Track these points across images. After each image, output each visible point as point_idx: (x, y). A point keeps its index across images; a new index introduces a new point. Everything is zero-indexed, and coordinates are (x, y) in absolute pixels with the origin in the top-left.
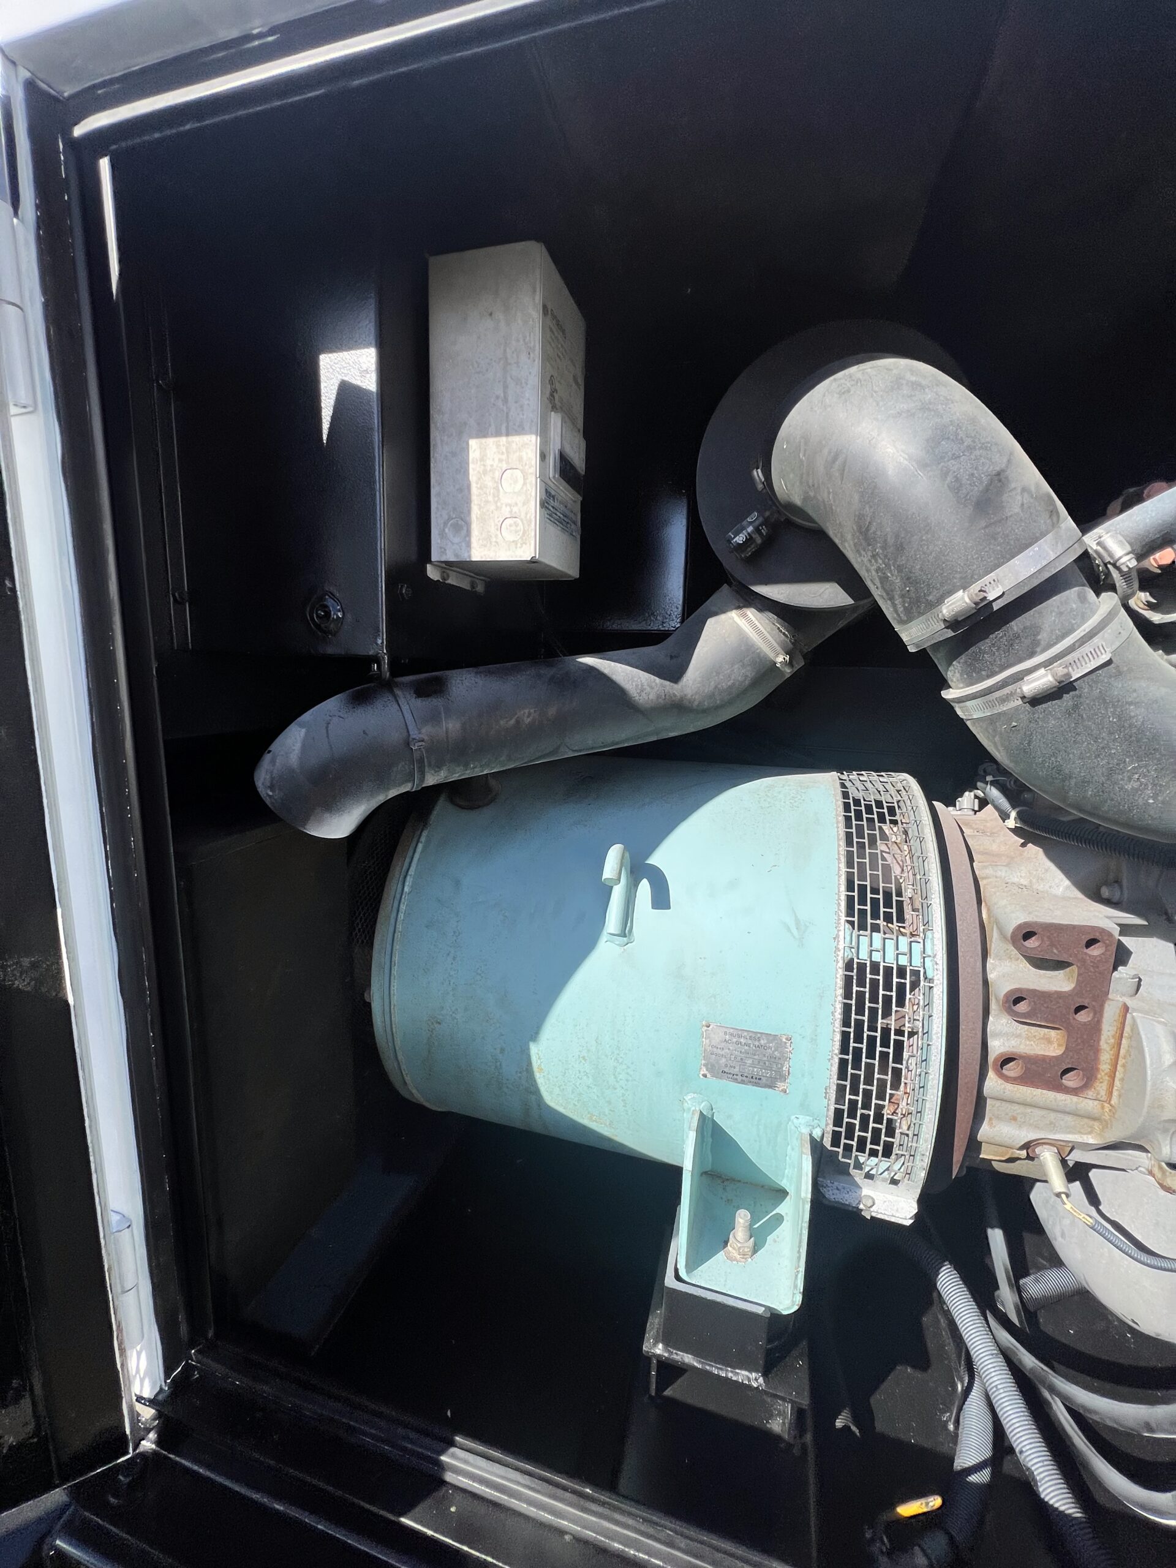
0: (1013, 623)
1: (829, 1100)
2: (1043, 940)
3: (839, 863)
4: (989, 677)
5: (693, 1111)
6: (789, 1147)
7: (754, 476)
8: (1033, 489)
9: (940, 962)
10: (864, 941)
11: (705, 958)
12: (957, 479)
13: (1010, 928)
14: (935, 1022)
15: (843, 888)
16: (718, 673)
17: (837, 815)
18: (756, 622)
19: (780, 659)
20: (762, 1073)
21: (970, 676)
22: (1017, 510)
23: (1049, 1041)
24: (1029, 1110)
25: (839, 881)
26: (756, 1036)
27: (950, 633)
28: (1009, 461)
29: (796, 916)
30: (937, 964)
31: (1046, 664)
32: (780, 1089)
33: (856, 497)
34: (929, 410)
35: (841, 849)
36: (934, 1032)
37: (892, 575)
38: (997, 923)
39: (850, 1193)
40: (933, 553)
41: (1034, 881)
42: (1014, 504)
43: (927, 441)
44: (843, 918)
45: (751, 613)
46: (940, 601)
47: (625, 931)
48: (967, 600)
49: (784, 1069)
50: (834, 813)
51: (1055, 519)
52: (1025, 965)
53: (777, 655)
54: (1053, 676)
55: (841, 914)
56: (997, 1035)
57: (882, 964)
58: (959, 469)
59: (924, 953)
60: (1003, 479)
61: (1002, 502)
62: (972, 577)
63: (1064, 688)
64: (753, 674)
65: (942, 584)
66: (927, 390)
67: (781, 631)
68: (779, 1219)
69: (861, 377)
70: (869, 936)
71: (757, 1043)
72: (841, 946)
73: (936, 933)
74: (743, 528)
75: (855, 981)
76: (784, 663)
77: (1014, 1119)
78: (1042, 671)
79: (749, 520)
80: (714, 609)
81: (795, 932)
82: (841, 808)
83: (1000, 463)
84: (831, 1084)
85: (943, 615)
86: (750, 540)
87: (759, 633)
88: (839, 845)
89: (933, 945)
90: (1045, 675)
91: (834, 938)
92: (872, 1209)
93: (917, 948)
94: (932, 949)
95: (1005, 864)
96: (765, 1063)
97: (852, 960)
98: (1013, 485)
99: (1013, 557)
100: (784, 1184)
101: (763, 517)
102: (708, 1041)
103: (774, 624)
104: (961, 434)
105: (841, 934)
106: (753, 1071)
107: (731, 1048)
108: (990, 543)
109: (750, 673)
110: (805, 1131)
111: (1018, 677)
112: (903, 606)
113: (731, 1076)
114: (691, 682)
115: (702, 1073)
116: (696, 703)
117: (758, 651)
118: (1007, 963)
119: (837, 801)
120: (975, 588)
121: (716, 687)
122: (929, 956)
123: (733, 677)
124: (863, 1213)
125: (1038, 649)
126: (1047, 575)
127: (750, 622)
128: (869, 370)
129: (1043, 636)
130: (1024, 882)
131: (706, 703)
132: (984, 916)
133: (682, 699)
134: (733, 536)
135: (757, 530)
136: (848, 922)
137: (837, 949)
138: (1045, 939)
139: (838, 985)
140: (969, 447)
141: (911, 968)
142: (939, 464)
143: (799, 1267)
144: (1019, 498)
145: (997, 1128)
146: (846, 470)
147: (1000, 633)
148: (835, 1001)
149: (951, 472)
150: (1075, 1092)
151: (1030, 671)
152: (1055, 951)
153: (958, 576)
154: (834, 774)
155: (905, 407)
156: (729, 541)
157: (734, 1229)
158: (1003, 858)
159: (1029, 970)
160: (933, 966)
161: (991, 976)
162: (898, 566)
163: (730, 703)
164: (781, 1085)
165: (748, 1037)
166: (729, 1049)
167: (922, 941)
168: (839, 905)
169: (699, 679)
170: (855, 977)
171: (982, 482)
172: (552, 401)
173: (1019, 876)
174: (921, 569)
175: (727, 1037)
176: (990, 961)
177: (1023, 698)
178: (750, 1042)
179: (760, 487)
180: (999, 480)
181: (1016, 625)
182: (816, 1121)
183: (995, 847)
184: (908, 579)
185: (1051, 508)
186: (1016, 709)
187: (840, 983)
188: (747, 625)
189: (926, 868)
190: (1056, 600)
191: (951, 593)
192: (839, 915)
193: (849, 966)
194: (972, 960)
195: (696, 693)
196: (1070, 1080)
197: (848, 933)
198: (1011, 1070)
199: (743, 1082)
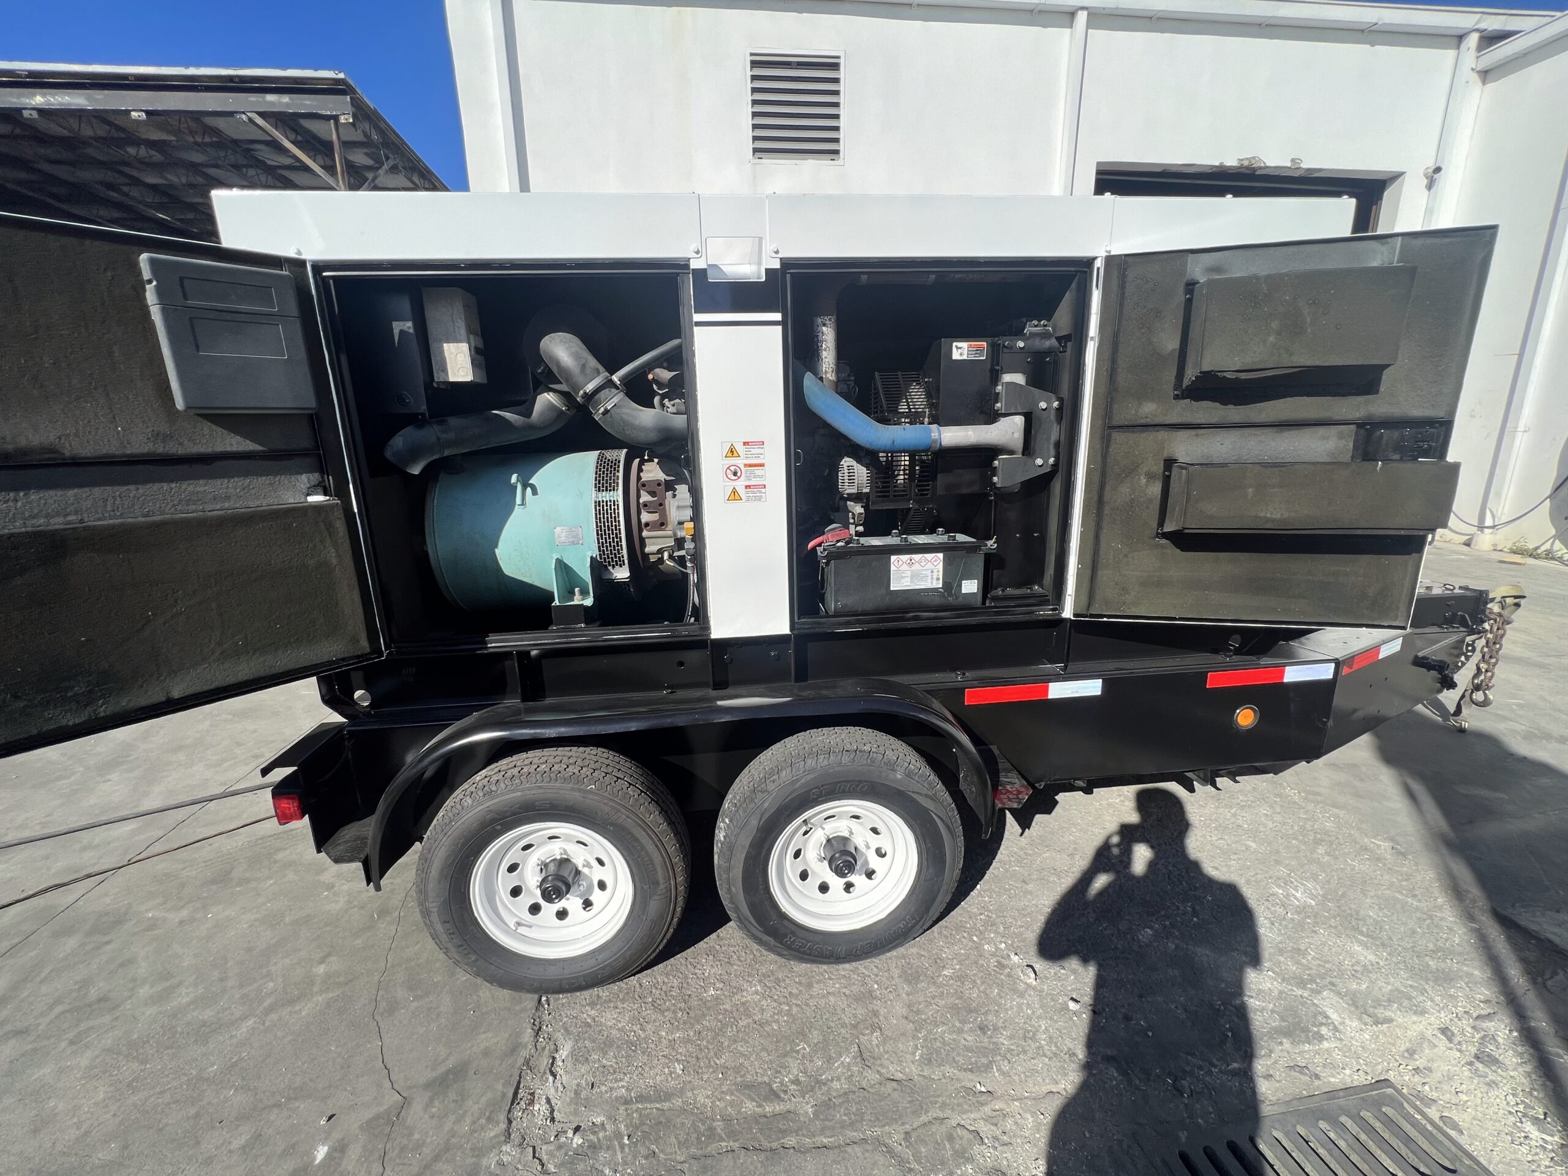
1: (596, 543)
2: (648, 486)
3: (593, 474)
5: (556, 558)
6: (587, 563)
10: (600, 495)
11: (552, 508)
16: (544, 415)
18: (553, 397)
19: (563, 410)
20: (575, 540)
23: (655, 516)
24: (656, 539)
25: (593, 479)
26: (571, 528)
27: (583, 400)
29: (579, 490)
31: (603, 406)
32: (581, 544)
35: (594, 470)
39: (609, 575)
45: (551, 394)
47: (523, 504)
49: (581, 537)
51: (599, 370)
56: (643, 518)
57: (605, 501)
59: (617, 495)
63: (607, 411)
70: (602, 493)
71: (571, 531)
72: (594, 498)
73: (620, 489)
74: (540, 368)
76: (561, 408)
77: (653, 543)
80: (538, 393)
81: (578, 495)
84: (596, 538)
87: (555, 401)
89: (620, 492)
91: (592, 496)
96: (575, 537)
97: (597, 500)
102: (556, 533)
103: (558, 396)
106: (572, 540)
107: (564, 534)
109: (555, 414)
113: (565, 543)
114: (534, 419)
115: (556, 544)
116: (538, 426)
117: (556, 407)
121: (544, 421)
123: (550, 416)
124: (614, 580)
125: (602, 403)
129: (602, 400)
131: (541, 427)
133: (532, 425)
135: (543, 371)
136: (595, 490)
141: (613, 500)
145: (651, 547)
147: (594, 399)
148: (593, 514)
150: (664, 529)
151: (600, 408)
152: (651, 488)
163: (550, 427)
167: (616, 492)
168: (593, 487)
169: (537, 418)
170: (598, 505)
172: (470, 331)
175: (562, 530)
177: (600, 414)
182: (593, 552)
185: (597, 367)
187: (594, 508)
188: (550, 398)
195: (537, 423)
197: (596, 494)
198: (649, 527)
199: (570, 545)
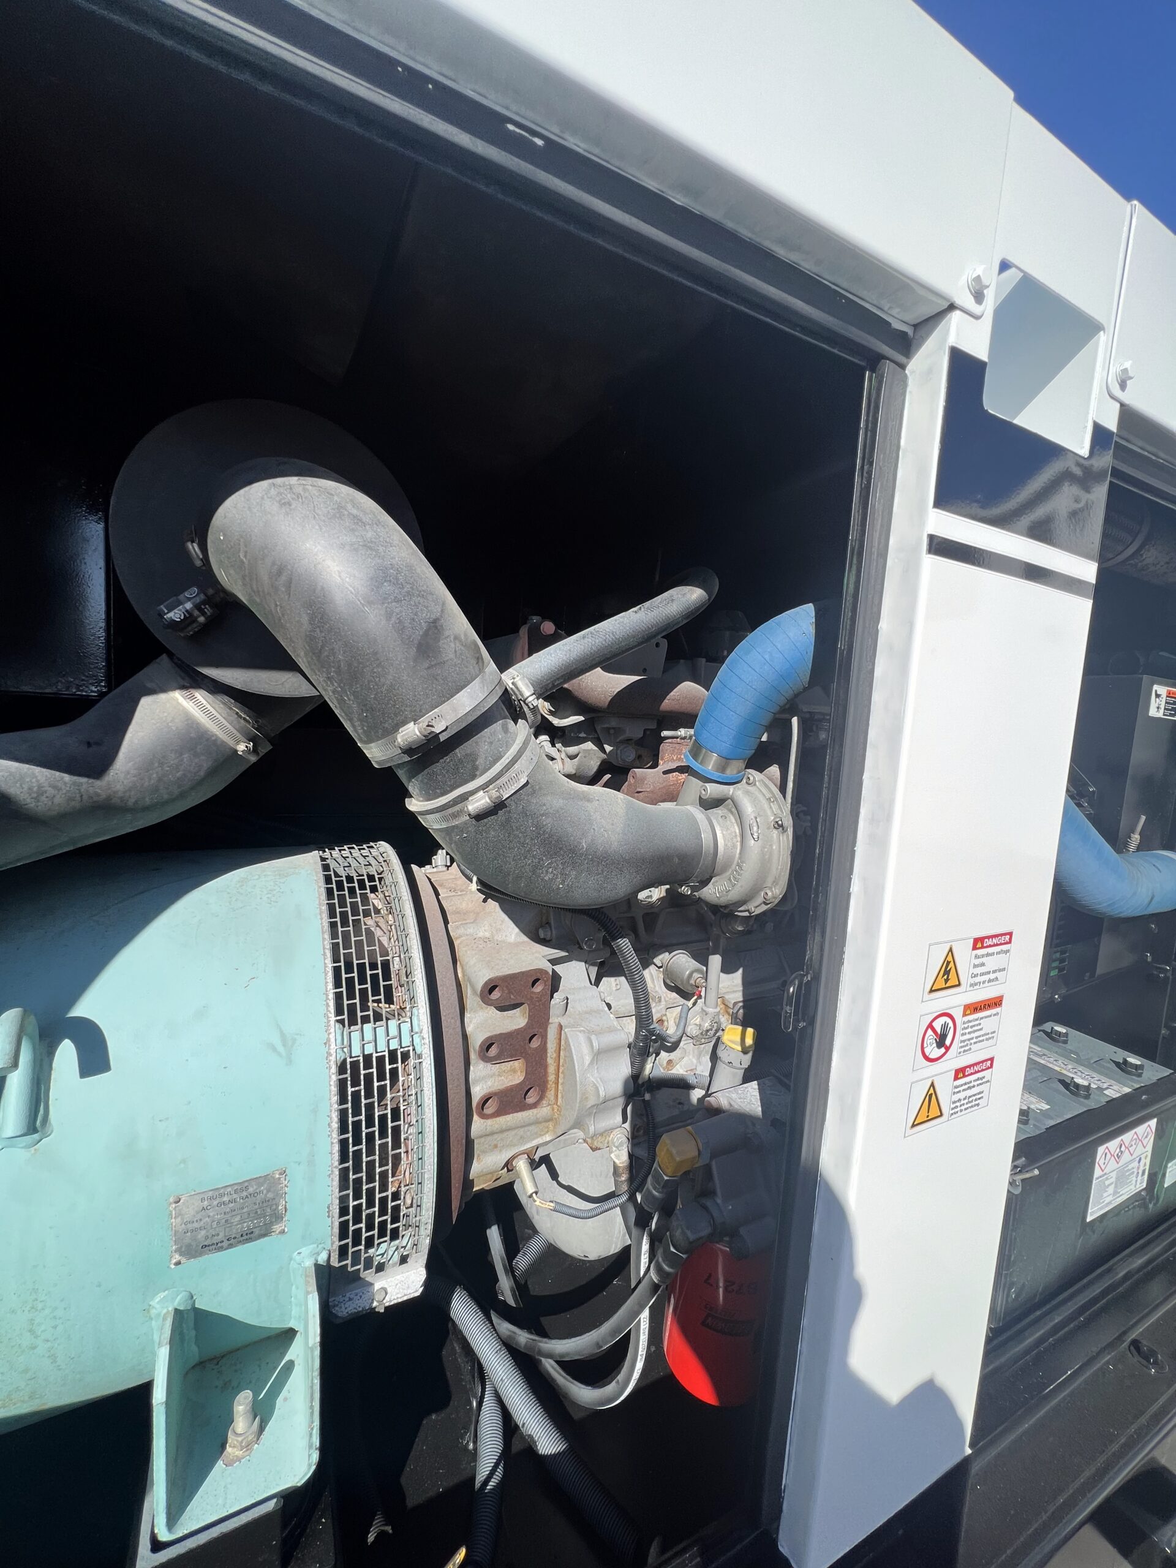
0: (457, 751)
1: (333, 1217)
2: (503, 990)
3: (325, 959)
4: (443, 794)
5: (165, 1315)
6: (294, 1287)
7: (189, 551)
8: (463, 637)
9: (426, 1036)
10: (356, 1036)
11: (167, 1119)
12: (400, 622)
13: (479, 985)
14: (425, 1095)
15: (330, 986)
16: (161, 764)
17: (320, 904)
18: (208, 706)
19: (241, 748)
20: (254, 1224)
21: (427, 793)
22: (452, 656)
23: (514, 1071)
24: (505, 1134)
25: (326, 978)
26: (242, 1187)
27: (407, 758)
28: (442, 611)
29: (280, 1029)
30: (423, 1038)
31: (484, 787)
32: (277, 1232)
33: (305, 619)
34: (371, 548)
35: (326, 942)
36: (426, 1105)
37: (349, 699)
38: (469, 981)
39: (363, 1297)
40: (385, 687)
41: (494, 932)
42: (449, 649)
43: (372, 579)
44: (333, 1018)
45: (200, 695)
46: (396, 728)
48: (418, 733)
49: (280, 1208)
50: (317, 902)
51: (480, 664)
52: (492, 1011)
53: (238, 743)
54: (490, 798)
55: (330, 1015)
56: (477, 1081)
57: (375, 1055)
58: (401, 612)
59: (412, 1031)
60: (439, 627)
61: (440, 648)
62: (420, 711)
63: (499, 806)
64: (210, 763)
65: (396, 715)
66: (367, 527)
67: (240, 717)
68: (290, 1365)
69: (302, 493)
70: (360, 1030)
71: (245, 1194)
72: (333, 1051)
73: (421, 1009)
74: (180, 603)
75: (349, 1083)
76: (248, 751)
77: (496, 1146)
78: (481, 793)
79: (187, 594)
80: (149, 685)
81: (281, 1049)
82: (324, 895)
83: (436, 611)
84: (334, 1199)
85: (399, 744)
86: (189, 618)
87: (212, 718)
88: (324, 939)
89: (419, 1020)
90: (483, 798)
91: (325, 1044)
92: (384, 1301)
93: (405, 1028)
94: (419, 1025)
95: (472, 921)
96: (256, 1212)
97: (345, 1060)
98: (447, 633)
99: (452, 697)
100: (292, 1324)
101: (206, 595)
102: (179, 1220)
103: (231, 709)
104: (401, 579)
105: (332, 1037)
106: (243, 1227)
107: (211, 1214)
108: (433, 683)
109: (206, 764)
110: (309, 1263)
111: (464, 798)
112: (363, 728)
113: (214, 1247)
114: (122, 776)
115: (174, 1261)
116: (132, 800)
117: (213, 738)
118: (481, 1013)
119: (320, 887)
120: (424, 721)
121: (160, 780)
122: (417, 1033)
123: (182, 768)
124: (377, 1310)
125: (478, 773)
126: (479, 713)
127: (199, 705)
128: (310, 488)
129: (480, 762)
130: (487, 934)
131: (147, 799)
132: (460, 975)
133: (109, 798)
134: (166, 611)
135: (197, 607)
136: (338, 1021)
137: (329, 1054)
138: (505, 989)
139: (333, 1093)
140: (408, 592)
141: (402, 1050)
142: (383, 603)
143: (312, 1422)
144: (452, 645)
145: (484, 1162)
146: (293, 586)
147: (447, 759)
148: (331, 1111)
149: (395, 614)
150: (534, 1106)
151: (473, 793)
152: (512, 997)
153: (408, 709)
154: (315, 854)
155: (349, 540)
156: (161, 615)
157: (233, 1421)
158: (471, 914)
159: (496, 1014)
160: (421, 1041)
161: (469, 1029)
162: (354, 692)
163: (182, 795)
164: (277, 1228)
165: (233, 1192)
166: (209, 1217)
167: (409, 1020)
168: (328, 1005)
169: (135, 772)
170: (349, 1079)
171: (422, 628)
173: (483, 932)
174: (375, 698)
175: (206, 1203)
176: (467, 1015)
177: (469, 815)
178: (235, 1196)
179: (198, 563)
180: (436, 627)
181: (459, 752)
182: (320, 1246)
183: (464, 905)
184: (365, 705)
185: (478, 655)
186: (465, 823)
187: (334, 1089)
188: (197, 709)
189: (409, 945)
190: (487, 732)
191: (404, 723)
192: (328, 1017)
193: (342, 1069)
194: (453, 1021)
195: (130, 790)
196: (531, 1099)
197: (339, 1033)
198: (490, 1108)
199: (231, 1246)
